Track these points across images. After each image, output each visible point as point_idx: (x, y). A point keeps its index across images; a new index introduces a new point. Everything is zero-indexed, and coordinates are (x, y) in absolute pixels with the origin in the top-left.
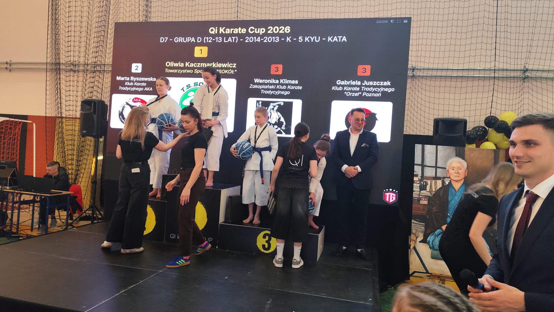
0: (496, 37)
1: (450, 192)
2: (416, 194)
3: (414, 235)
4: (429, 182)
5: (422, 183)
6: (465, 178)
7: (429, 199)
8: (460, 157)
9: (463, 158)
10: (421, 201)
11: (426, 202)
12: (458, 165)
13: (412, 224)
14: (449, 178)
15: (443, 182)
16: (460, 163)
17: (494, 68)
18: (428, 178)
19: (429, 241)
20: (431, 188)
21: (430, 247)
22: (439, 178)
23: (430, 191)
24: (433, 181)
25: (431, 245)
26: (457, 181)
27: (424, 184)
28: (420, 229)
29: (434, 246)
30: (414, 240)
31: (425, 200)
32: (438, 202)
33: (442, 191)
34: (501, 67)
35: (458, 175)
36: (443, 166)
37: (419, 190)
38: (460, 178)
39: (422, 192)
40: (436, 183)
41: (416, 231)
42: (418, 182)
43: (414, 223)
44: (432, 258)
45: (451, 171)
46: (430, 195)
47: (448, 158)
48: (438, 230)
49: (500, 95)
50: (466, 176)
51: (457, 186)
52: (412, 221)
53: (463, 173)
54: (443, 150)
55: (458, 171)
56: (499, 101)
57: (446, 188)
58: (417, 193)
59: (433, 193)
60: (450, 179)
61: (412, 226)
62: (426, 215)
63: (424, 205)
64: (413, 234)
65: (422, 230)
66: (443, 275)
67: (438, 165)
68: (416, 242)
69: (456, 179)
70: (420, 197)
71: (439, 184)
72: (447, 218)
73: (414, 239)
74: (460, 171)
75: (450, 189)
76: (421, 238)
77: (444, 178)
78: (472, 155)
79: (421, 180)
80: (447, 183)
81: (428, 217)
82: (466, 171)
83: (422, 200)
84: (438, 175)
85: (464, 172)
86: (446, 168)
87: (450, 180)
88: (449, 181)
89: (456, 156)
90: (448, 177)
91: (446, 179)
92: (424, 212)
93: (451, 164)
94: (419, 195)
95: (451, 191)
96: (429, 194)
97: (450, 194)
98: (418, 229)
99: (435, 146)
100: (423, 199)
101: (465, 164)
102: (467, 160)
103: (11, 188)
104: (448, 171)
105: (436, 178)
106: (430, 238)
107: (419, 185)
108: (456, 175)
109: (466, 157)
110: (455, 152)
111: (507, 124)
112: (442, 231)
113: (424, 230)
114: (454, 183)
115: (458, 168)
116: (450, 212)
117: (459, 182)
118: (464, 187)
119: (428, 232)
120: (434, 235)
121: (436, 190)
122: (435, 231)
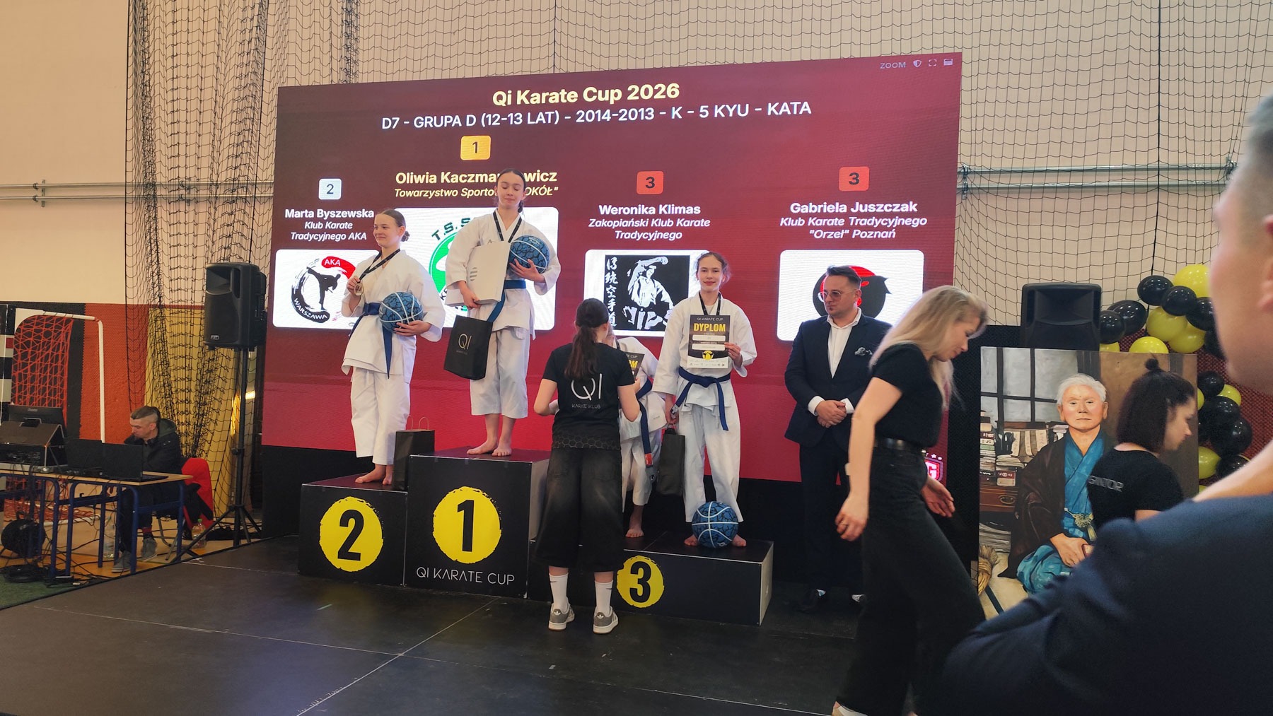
0: (1159, 92)
1: (1067, 456)
2: (988, 463)
3: (986, 560)
4: (1017, 434)
5: (1001, 437)
6: (1103, 423)
7: (1018, 473)
8: (1088, 373)
9: (1097, 376)
10: (999, 480)
11: (1011, 482)
12: (1086, 393)
13: (980, 534)
14: (1065, 423)
15: (1051, 435)
16: (1089, 388)
17: (1156, 165)
18: (1015, 425)
19: (1022, 573)
20: (1022, 448)
21: (1024, 587)
22: (1041, 425)
23: (1021, 456)
24: (1027, 433)
25: (1027, 583)
26: (1083, 431)
27: (1006, 439)
28: (999, 546)
29: (1035, 585)
30: (986, 572)
31: (1008, 477)
32: (1040, 480)
33: (1050, 453)
34: (1173, 161)
35: (1086, 416)
36: (1050, 397)
37: (994, 453)
38: (1089, 424)
39: (1002, 457)
40: (1033, 437)
41: (990, 549)
42: (990, 435)
43: (984, 531)
45: (1069, 408)
46: (1022, 466)
48: (1043, 546)
49: (1172, 228)
50: (1105, 417)
51: (1084, 442)
52: (980, 528)
53: (1096, 411)
54: (1047, 359)
55: (1084, 406)
56: (1172, 240)
57: (1059, 449)
58: (990, 461)
59: (1028, 460)
60: (1067, 427)
61: (980, 539)
63: (1008, 488)
64: (983, 557)
65: (1005, 547)
67: (1037, 395)
68: (991, 576)
69: (1081, 425)
70: (998, 469)
71: (1042, 437)
72: (1063, 519)
73: (987, 568)
74: (1091, 408)
75: (1068, 449)
76: (1001, 566)
77: (1052, 424)
78: (1117, 369)
79: (997, 431)
80: (1060, 436)
81: (1017, 517)
82: (1104, 407)
83: (1002, 477)
84: (1039, 417)
85: (1100, 409)
86: (1056, 401)
87: (1068, 430)
88: (1065, 432)
89: (1080, 371)
90: (1062, 421)
91: (1057, 426)
92: (1009, 506)
93: (1067, 390)
94: (995, 465)
95: (1070, 454)
96: (1018, 463)
97: (1067, 462)
98: (994, 545)
99: (1028, 350)
100: (1005, 474)
101: (1101, 390)
102: (1105, 380)
103: (51, 471)
104: (1061, 407)
105: (1033, 425)
106: (1024, 567)
107: (992, 442)
108: (1080, 416)
109: (1103, 374)
110: (1076, 362)
111: (1192, 293)
112: (1051, 549)
113: (1009, 547)
114: (1076, 436)
115: (1086, 399)
116: (1071, 504)
117: (1089, 432)
118: (1100, 443)
119: (1018, 552)
120: (1033, 558)
121: (1035, 453)
122: (1036, 550)
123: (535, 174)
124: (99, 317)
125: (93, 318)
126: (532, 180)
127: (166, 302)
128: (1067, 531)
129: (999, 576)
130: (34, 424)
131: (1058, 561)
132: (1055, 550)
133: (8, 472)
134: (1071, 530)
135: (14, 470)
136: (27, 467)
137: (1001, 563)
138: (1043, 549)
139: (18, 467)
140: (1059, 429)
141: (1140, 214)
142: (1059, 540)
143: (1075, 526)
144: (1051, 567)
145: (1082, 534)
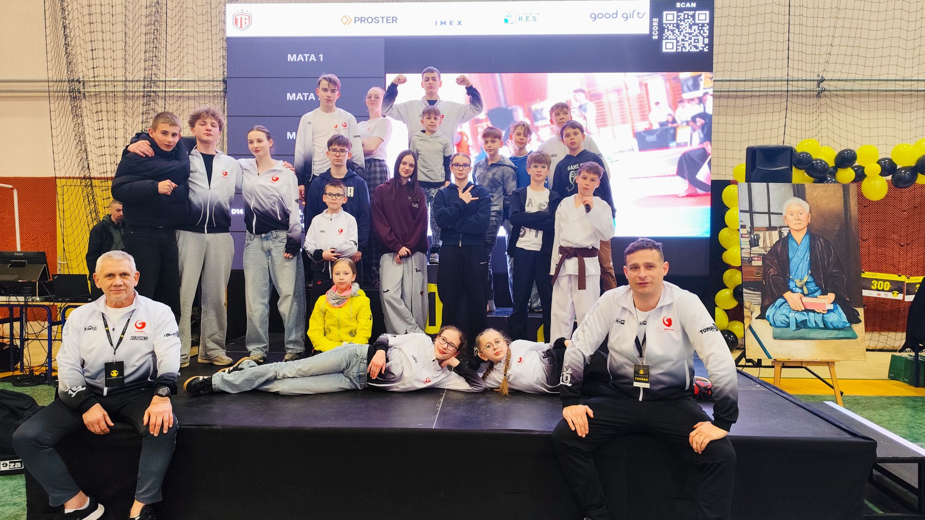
1: (790, 245)
2: (746, 253)
3: (748, 310)
4: (761, 234)
5: (752, 236)
6: (809, 226)
7: (764, 258)
8: (799, 197)
10: (753, 262)
12: (798, 208)
13: (744, 295)
14: (788, 227)
15: (781, 233)
16: (800, 205)
17: (786, 78)
18: (759, 229)
19: (768, 316)
20: (765, 243)
21: (770, 324)
22: (775, 228)
23: (764, 248)
24: (767, 233)
25: (772, 322)
26: (798, 231)
27: (756, 238)
28: (755, 301)
29: (776, 322)
30: (749, 317)
31: (758, 260)
32: (776, 261)
33: (780, 245)
34: (796, 77)
35: (799, 222)
37: (749, 246)
38: (801, 227)
39: (753, 249)
40: (770, 235)
41: (750, 303)
42: (746, 236)
43: (746, 293)
44: (775, 338)
45: (790, 217)
48: (779, 300)
50: (809, 222)
51: (800, 237)
52: (744, 291)
53: (805, 220)
54: (776, 189)
55: (798, 216)
57: (784, 242)
58: (747, 251)
59: (768, 249)
60: (789, 229)
61: (744, 298)
63: (758, 266)
64: (746, 308)
67: (772, 211)
68: (751, 319)
69: (797, 227)
70: (752, 255)
72: (789, 283)
73: (749, 314)
74: (802, 217)
75: (790, 241)
78: (815, 194)
79: (750, 233)
81: (764, 283)
82: (808, 217)
83: (754, 260)
84: (773, 224)
85: (807, 216)
86: (782, 214)
87: (790, 230)
88: (788, 232)
89: (795, 196)
90: (787, 226)
91: (783, 228)
93: (788, 207)
94: (750, 253)
95: (792, 244)
97: (790, 249)
98: (752, 301)
99: (765, 184)
100: (756, 259)
101: (806, 206)
102: (808, 200)
104: (785, 217)
105: (771, 228)
106: (770, 312)
107: (748, 240)
108: (796, 222)
109: (807, 197)
110: (792, 190)
112: (784, 301)
113: (761, 302)
114: (794, 234)
117: (801, 231)
118: (808, 237)
119: (766, 304)
120: (774, 307)
121: (772, 245)
122: (776, 302)
124: (15, 186)
125: (11, 186)
128: (792, 289)
129: (756, 318)
130: (23, 265)
131: (788, 307)
132: (786, 301)
134: (794, 289)
138: (780, 301)
140: (784, 230)
142: (787, 295)
143: (796, 286)
144: (784, 311)
145: (800, 291)
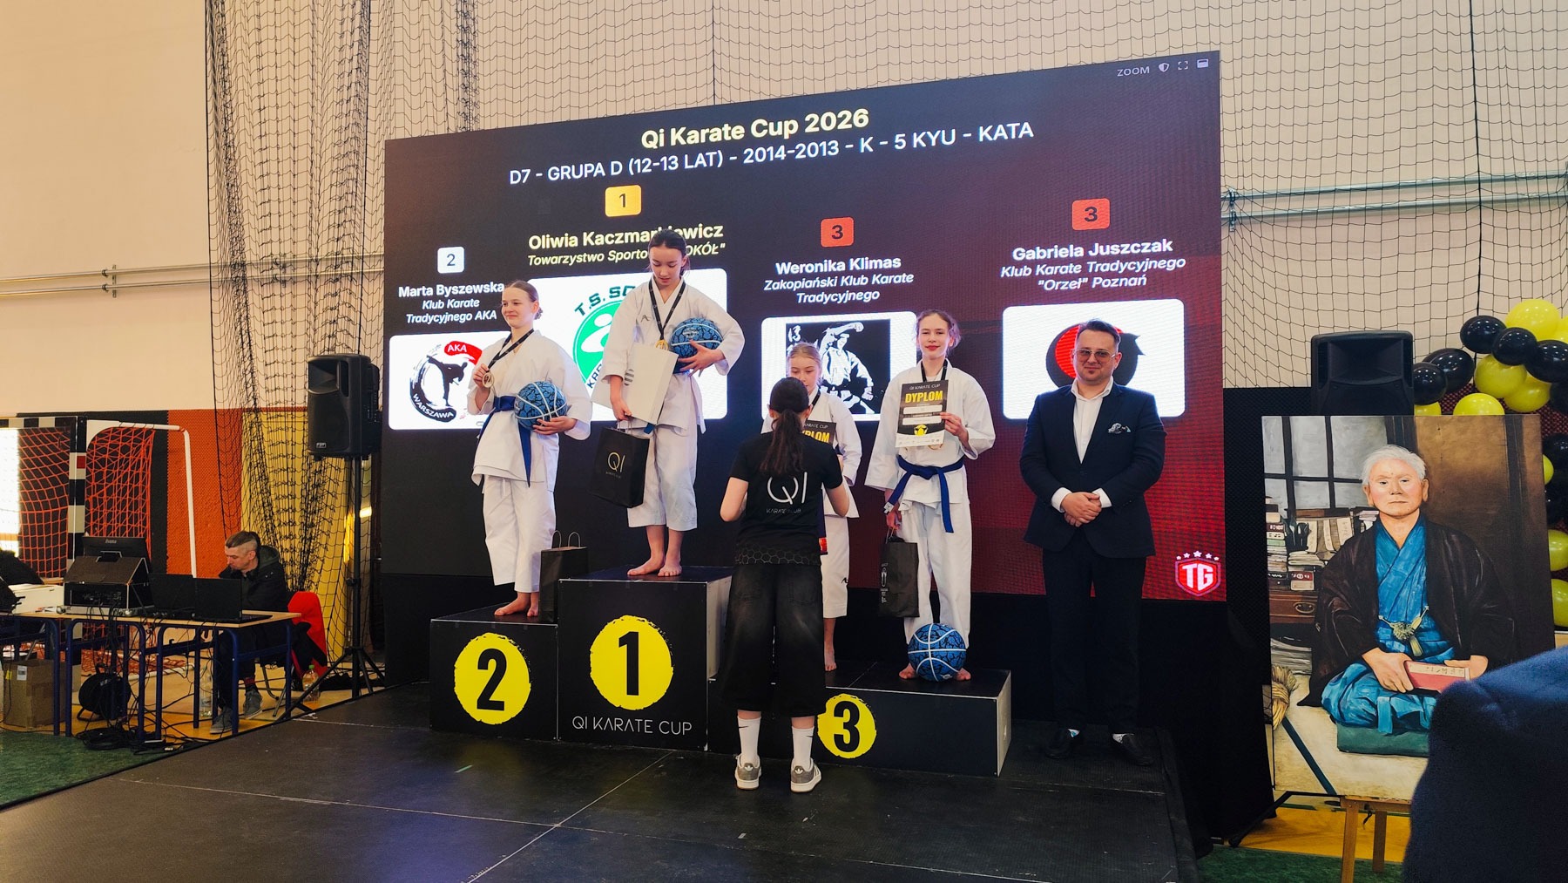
0: (1475, 85)
1: (1378, 550)
2: (1278, 563)
3: (1281, 686)
4: (1313, 524)
5: (1293, 529)
6: (1423, 506)
7: (1317, 573)
8: (1399, 444)
9: (1411, 446)
10: (1293, 583)
11: (1309, 586)
12: (1398, 469)
13: (1273, 652)
14: (1375, 508)
15: (1357, 523)
16: (1403, 462)
17: (1475, 177)
18: (1309, 514)
19: (1328, 701)
20: (1321, 542)
21: (1332, 717)
22: (1343, 512)
23: (1320, 553)
24: (1326, 522)
25: (1336, 713)
26: (1398, 517)
27: (1299, 532)
28: (1297, 666)
29: (1345, 714)
30: (1282, 700)
31: (1305, 579)
32: (1345, 582)
33: (1356, 547)
34: (1498, 171)
35: (1400, 498)
36: (1353, 476)
37: (1284, 549)
38: (1405, 509)
39: (1295, 555)
40: (1334, 527)
41: (1285, 670)
42: (1279, 528)
43: (1277, 649)
44: (1342, 749)
45: (1378, 488)
46: (1322, 564)
47: (1365, 450)
48: (1353, 665)
49: (1501, 254)
50: (1425, 499)
51: (1400, 531)
52: (1272, 644)
53: (1414, 492)
54: (1347, 428)
56: (1501, 270)
57: (1368, 541)
58: (1281, 560)
59: (1329, 556)
60: (1377, 512)
61: (1273, 659)
62: (1310, 622)
63: (1305, 593)
64: (1278, 681)
65: (1305, 667)
66: (1380, 800)
67: (1336, 475)
68: (1288, 705)
69: (1395, 510)
70: (1291, 569)
71: (1345, 528)
72: (1377, 629)
73: (1282, 695)
74: (1406, 487)
75: (1380, 540)
77: (1358, 510)
79: (1287, 522)
80: (1369, 525)
81: (1319, 629)
82: (1423, 486)
83: (1296, 579)
84: (1340, 502)
85: (1419, 488)
86: (1361, 481)
87: (1378, 516)
88: (1375, 519)
89: (1390, 442)
90: (1371, 506)
91: (1364, 512)
92: (1306, 616)
94: (1288, 565)
95: (1381, 544)
96: (1315, 561)
97: (1379, 557)
98: (1290, 666)
99: (1323, 418)
100: (1300, 576)
101: (1418, 465)
102: (1422, 452)
103: (135, 614)
104: (1368, 488)
105: (1334, 512)
106: (1331, 692)
107: (1282, 536)
108: (1394, 498)
109: (1420, 445)
110: (1384, 431)
111: (1531, 336)
112: (1364, 668)
113: (1310, 668)
114: (1388, 524)
115: (1400, 477)
116: (1386, 610)
117: (1405, 519)
118: (1421, 531)
119: (1323, 674)
120: (1341, 681)
121: (1338, 548)
122: (1344, 670)
123: (696, 229)
124: (184, 426)
125: (177, 428)
126: (694, 237)
127: (262, 404)
128: (1384, 645)
129: (1300, 704)
130: (114, 558)
131: (1373, 683)
132: (1369, 670)
133: (85, 617)
134: (1388, 643)
135: (91, 615)
136: (106, 611)
137: (1301, 687)
138: (1354, 668)
139: (96, 610)
140: (1366, 515)
141: (1458, 238)
142: (1373, 657)
143: (1394, 638)
144: (1365, 690)
145: (1403, 648)
